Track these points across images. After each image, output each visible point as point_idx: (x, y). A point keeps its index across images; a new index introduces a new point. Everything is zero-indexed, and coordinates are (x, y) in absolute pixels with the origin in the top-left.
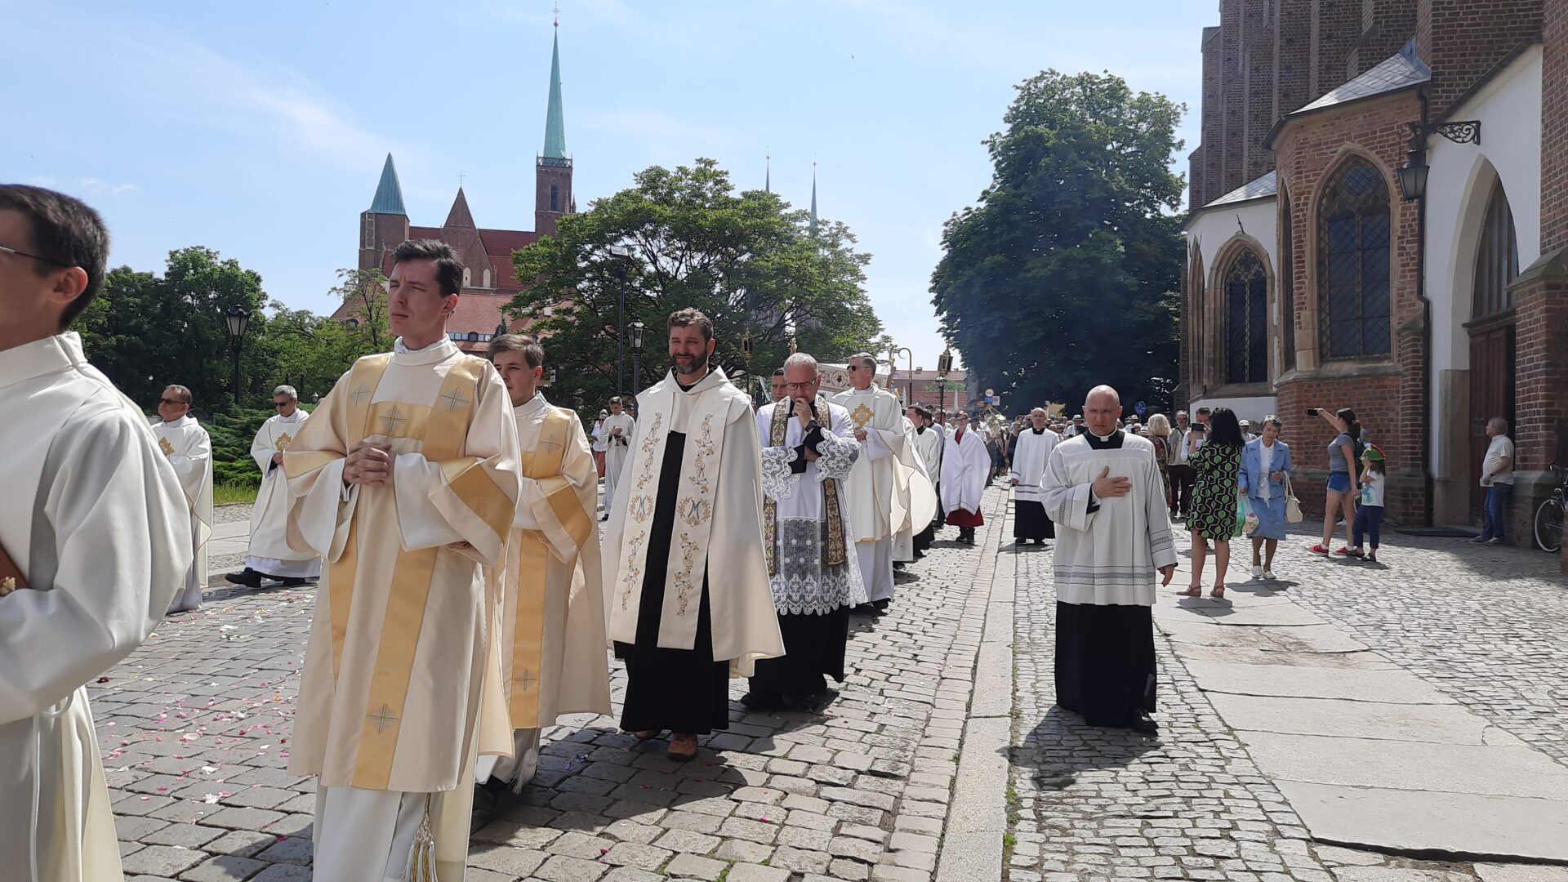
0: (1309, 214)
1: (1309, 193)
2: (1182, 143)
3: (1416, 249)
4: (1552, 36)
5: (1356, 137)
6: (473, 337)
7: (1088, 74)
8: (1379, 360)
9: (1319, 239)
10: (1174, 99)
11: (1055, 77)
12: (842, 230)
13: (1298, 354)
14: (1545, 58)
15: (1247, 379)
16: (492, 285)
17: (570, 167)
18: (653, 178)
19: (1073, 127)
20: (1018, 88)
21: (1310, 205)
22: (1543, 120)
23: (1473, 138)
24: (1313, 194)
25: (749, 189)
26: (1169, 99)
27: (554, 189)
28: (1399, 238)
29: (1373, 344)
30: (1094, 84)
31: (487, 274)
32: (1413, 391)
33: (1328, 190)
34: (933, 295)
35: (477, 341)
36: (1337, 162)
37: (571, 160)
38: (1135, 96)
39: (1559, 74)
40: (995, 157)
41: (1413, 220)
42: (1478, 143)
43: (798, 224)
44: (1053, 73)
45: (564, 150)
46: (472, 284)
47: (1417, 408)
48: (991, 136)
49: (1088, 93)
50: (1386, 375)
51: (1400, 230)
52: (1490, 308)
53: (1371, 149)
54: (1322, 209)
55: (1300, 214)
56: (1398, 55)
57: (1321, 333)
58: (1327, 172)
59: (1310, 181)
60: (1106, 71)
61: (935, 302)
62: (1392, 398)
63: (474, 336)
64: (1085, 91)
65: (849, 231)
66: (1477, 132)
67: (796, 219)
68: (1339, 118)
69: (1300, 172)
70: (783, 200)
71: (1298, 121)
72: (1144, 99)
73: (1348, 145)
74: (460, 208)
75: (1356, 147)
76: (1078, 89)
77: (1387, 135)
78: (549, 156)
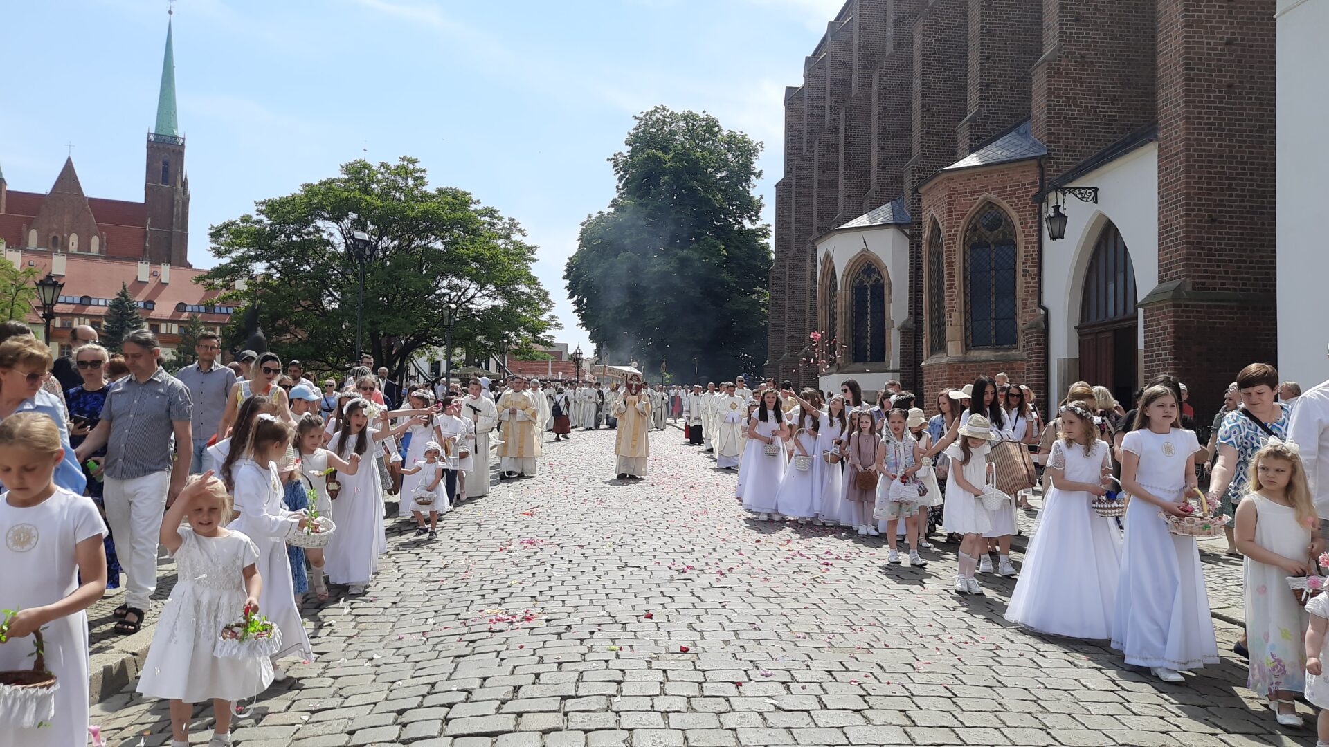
0: (958, 242)
1: (958, 227)
2: (761, 173)
3: (1036, 272)
4: (1166, 138)
5: (992, 189)
6: (85, 301)
7: (691, 113)
8: (1008, 349)
9: (965, 261)
10: (754, 138)
11: (665, 112)
12: (513, 225)
13: (949, 344)
14: (1159, 151)
15: (869, 359)
16: (100, 251)
17: (183, 145)
18: (359, 172)
19: (684, 154)
20: (636, 118)
21: (958, 236)
22: (1159, 193)
23: (1093, 199)
24: (961, 228)
25: (443, 186)
26: (751, 138)
27: (166, 164)
28: (1023, 263)
29: (1007, 338)
30: (695, 120)
31: (95, 241)
32: (1037, 372)
33: (970, 227)
34: (567, 282)
35: (90, 305)
36: (978, 206)
37: (184, 139)
38: (725, 133)
39: (1174, 163)
40: (618, 172)
41: (1033, 251)
42: (1096, 202)
43: (483, 219)
44: (664, 109)
45: (176, 129)
46: (79, 249)
47: (1040, 385)
48: (615, 155)
49: (690, 128)
50: (1015, 360)
51: (1024, 258)
52: (1097, 316)
53: (1003, 199)
54: (967, 239)
55: (951, 242)
56: (1013, 133)
57: (966, 329)
58: (971, 213)
59: (959, 219)
60: (704, 112)
61: (568, 288)
62: (1019, 377)
63: (88, 300)
64: (688, 126)
65: (519, 227)
66: (1096, 195)
67: (482, 215)
68: (979, 175)
69: (952, 212)
70: (474, 198)
71: (950, 175)
72: (732, 138)
73: (986, 195)
74: (68, 176)
75: (993, 197)
76: (682, 124)
77: (1015, 190)
78: (160, 133)
